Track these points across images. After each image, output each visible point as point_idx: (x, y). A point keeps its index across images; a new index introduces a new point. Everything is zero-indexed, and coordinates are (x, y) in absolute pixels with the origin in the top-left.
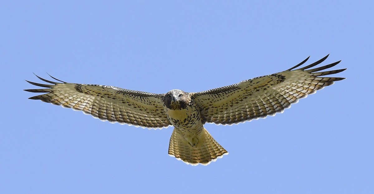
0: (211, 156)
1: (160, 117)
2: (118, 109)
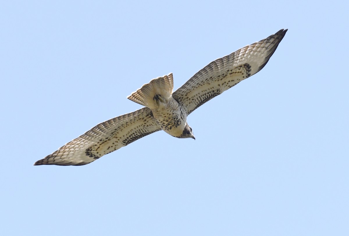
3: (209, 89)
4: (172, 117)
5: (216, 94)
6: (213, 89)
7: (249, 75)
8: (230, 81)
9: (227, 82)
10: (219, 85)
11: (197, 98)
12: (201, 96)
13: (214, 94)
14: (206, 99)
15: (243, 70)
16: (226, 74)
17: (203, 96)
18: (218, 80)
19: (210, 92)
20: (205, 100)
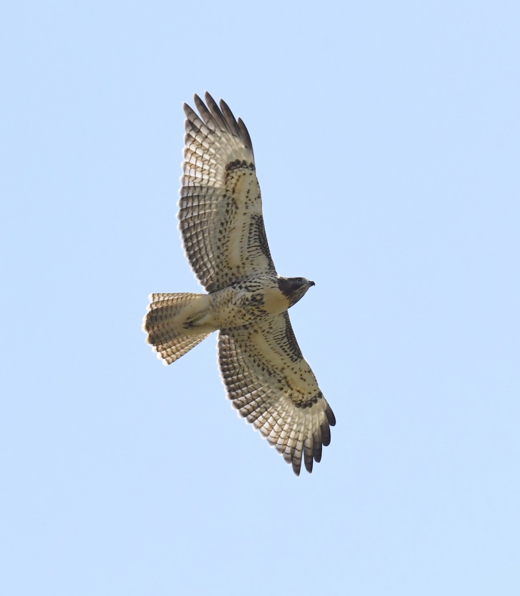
0: (162, 344)
1: (217, 274)
2: (205, 219)
3: (243, 231)
4: (240, 307)
5: (259, 221)
6: (248, 224)
7: (252, 166)
8: (247, 195)
9: (247, 200)
10: (245, 214)
11: (249, 252)
12: (249, 245)
13: (256, 224)
14: (259, 238)
15: (237, 172)
16: (231, 199)
17: (251, 243)
18: (236, 213)
19: (250, 230)
20: (260, 240)
